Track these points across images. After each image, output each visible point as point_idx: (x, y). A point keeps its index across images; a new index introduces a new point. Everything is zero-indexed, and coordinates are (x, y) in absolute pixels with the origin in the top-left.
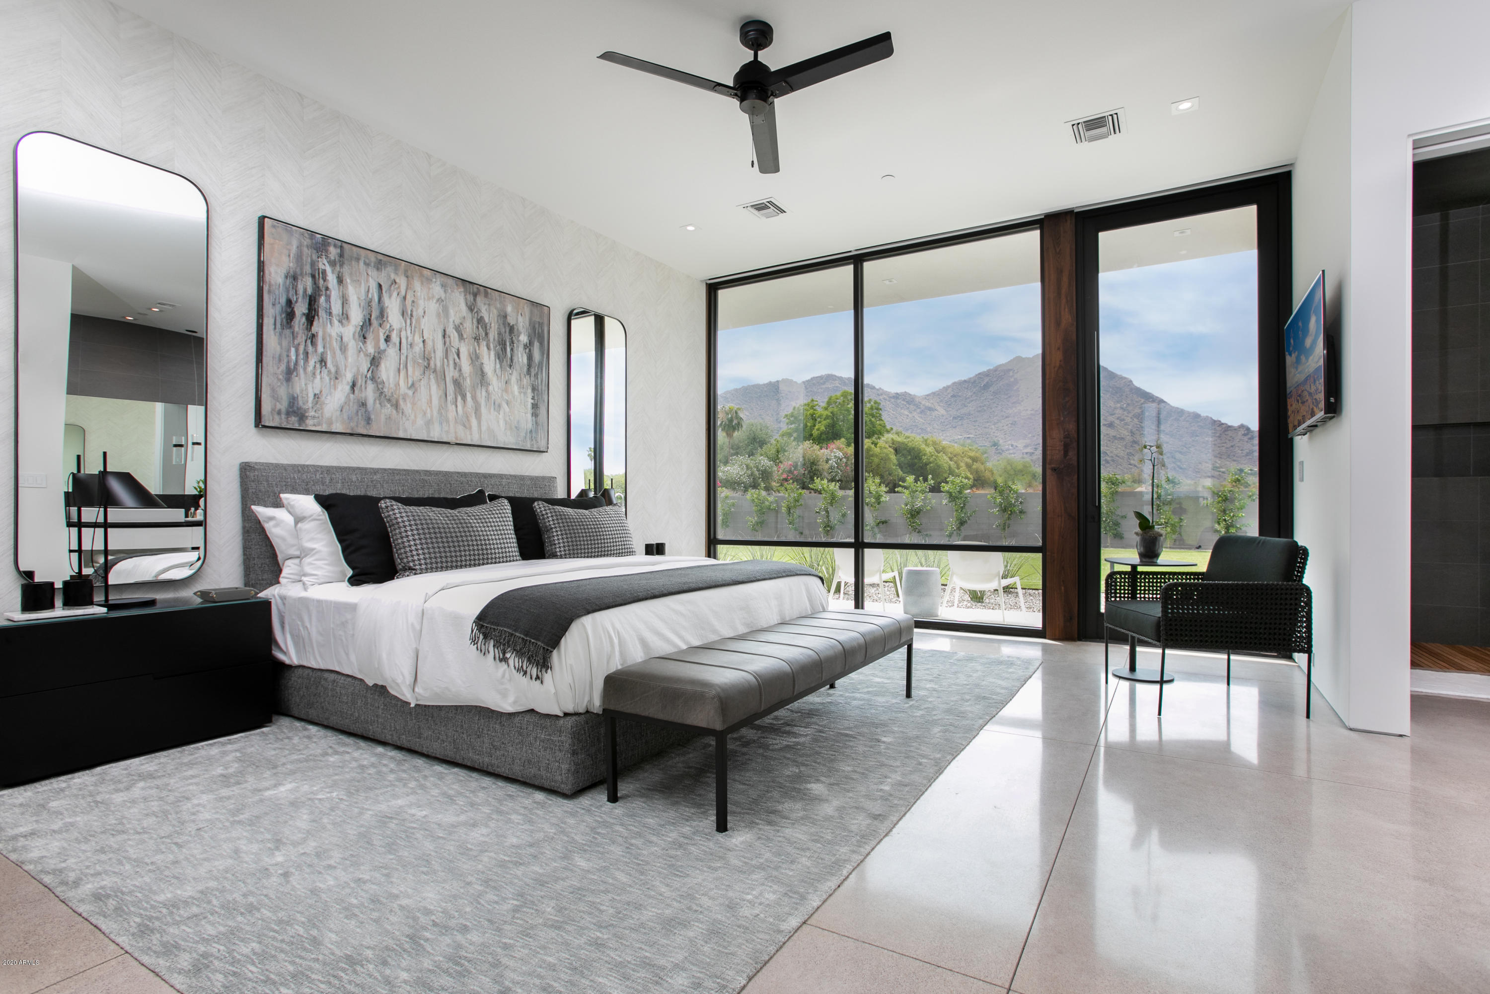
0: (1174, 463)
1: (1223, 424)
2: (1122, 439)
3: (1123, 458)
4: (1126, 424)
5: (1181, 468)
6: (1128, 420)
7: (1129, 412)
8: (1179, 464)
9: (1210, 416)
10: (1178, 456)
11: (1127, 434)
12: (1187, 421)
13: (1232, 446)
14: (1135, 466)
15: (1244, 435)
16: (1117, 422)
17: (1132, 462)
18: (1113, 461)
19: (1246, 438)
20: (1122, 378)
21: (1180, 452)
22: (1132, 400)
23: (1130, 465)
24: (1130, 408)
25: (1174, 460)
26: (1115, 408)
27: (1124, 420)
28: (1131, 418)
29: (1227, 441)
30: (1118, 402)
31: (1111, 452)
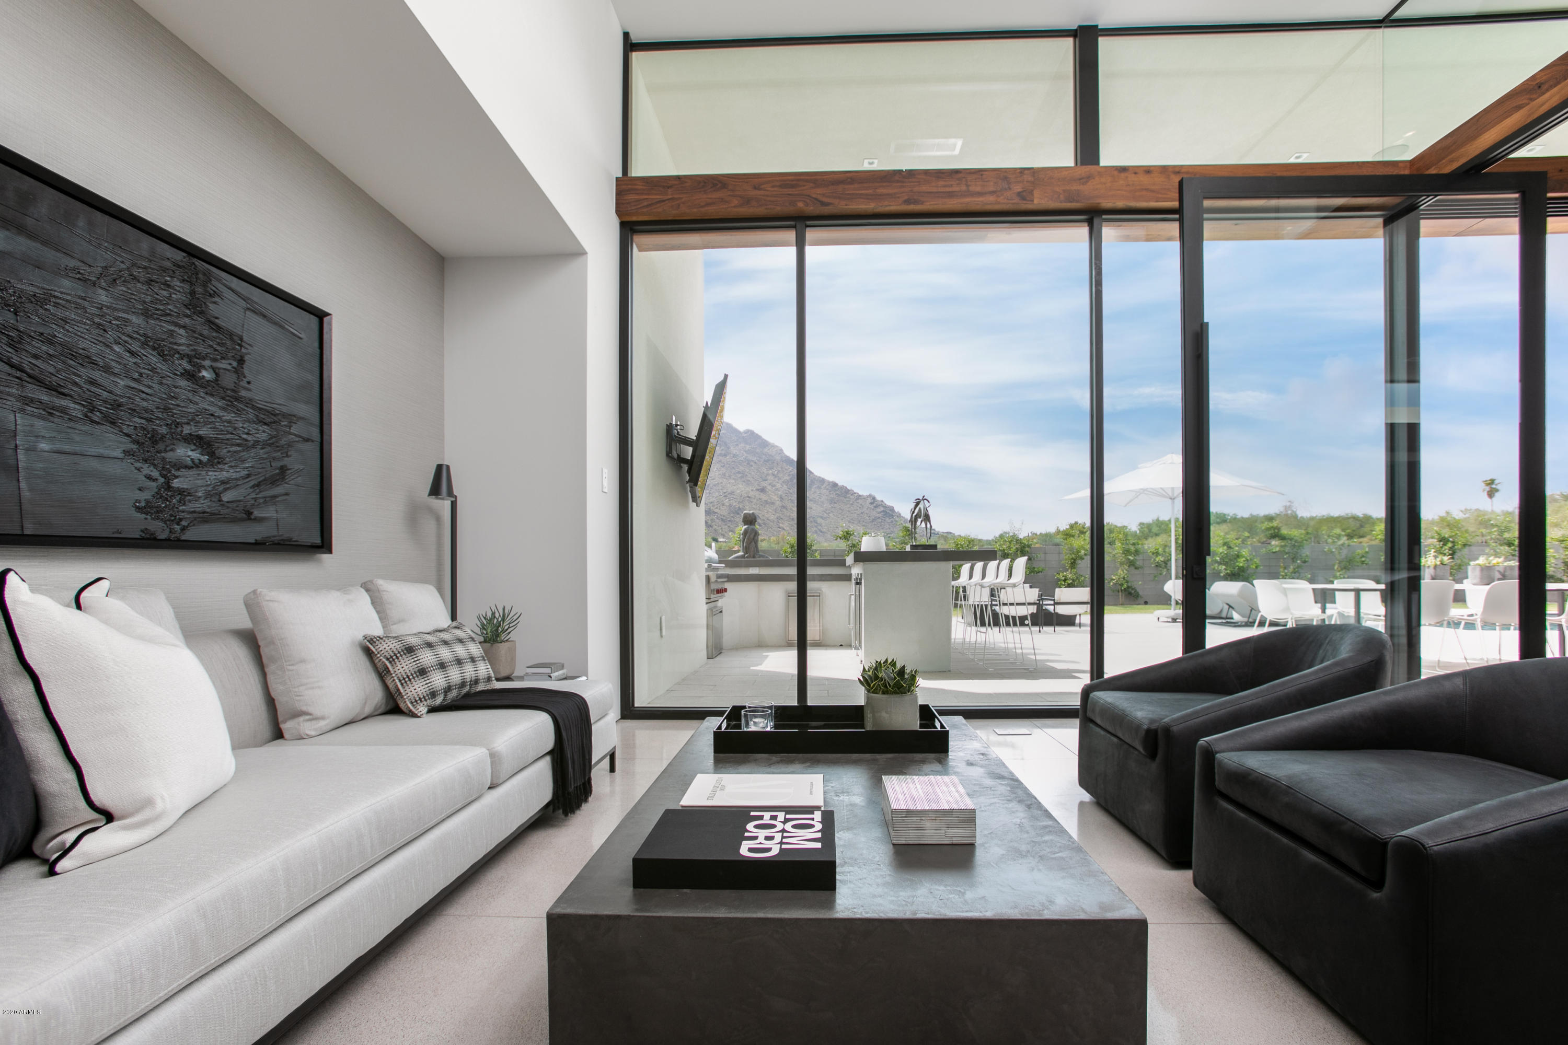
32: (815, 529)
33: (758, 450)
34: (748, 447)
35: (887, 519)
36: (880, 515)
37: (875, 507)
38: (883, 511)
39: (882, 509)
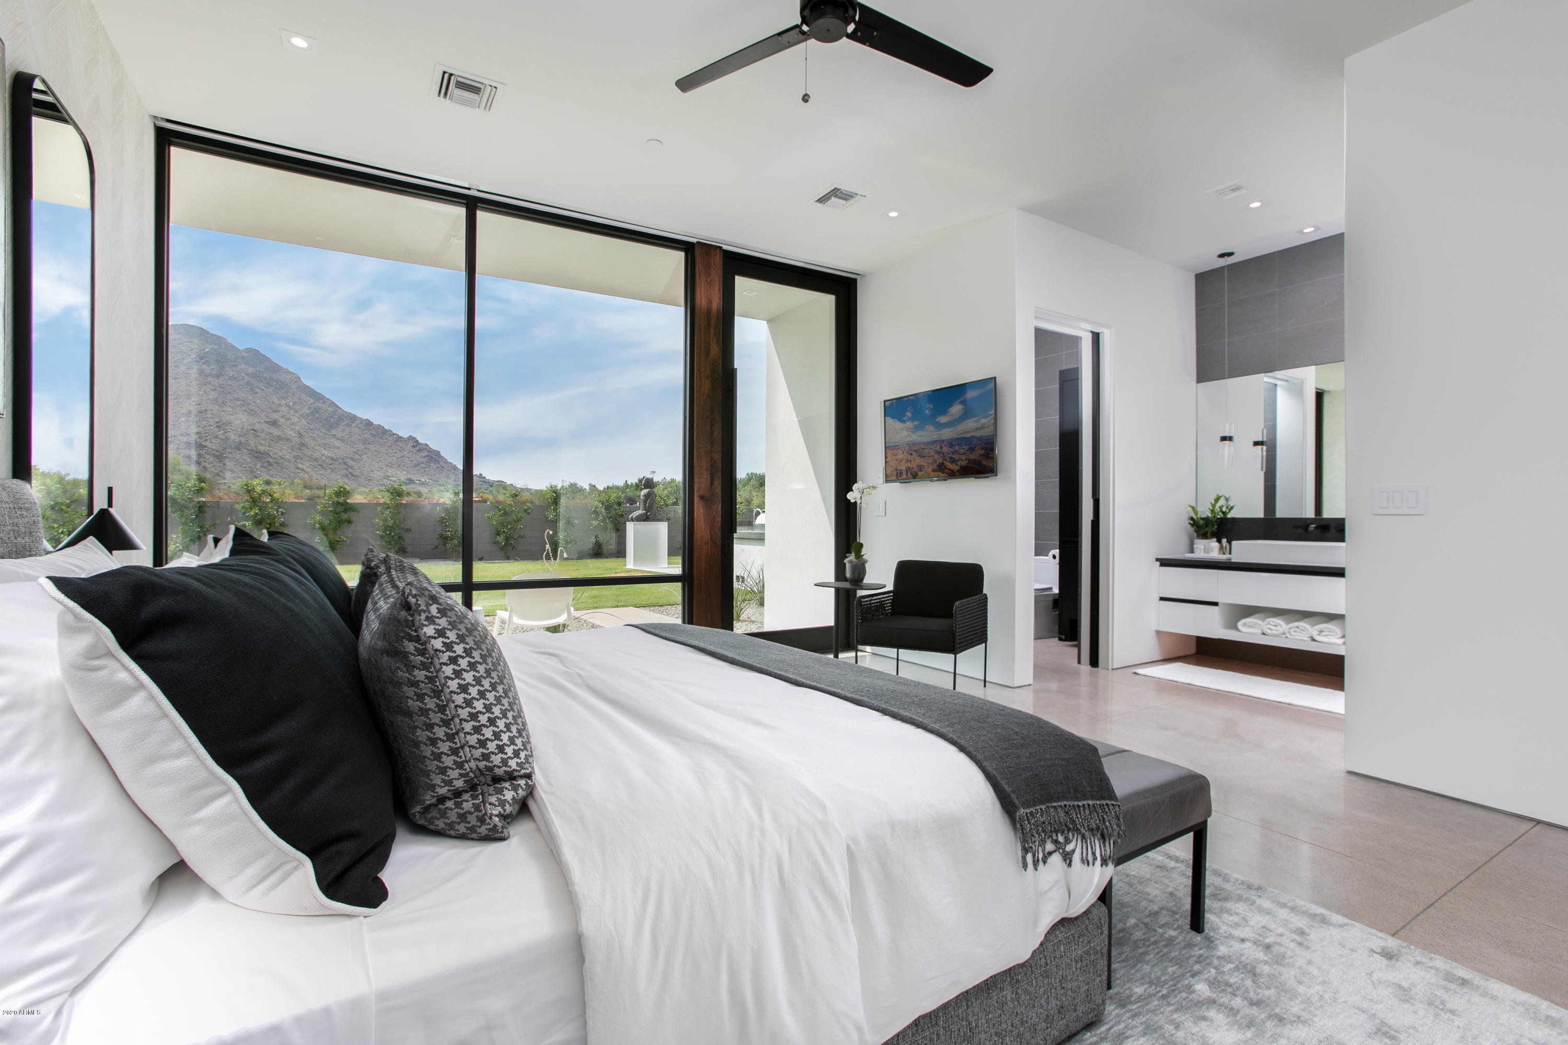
0: (345, 469)
1: (394, 434)
2: (288, 440)
3: (289, 461)
4: (293, 424)
5: (353, 476)
6: (295, 419)
7: (296, 411)
8: (350, 470)
9: (382, 425)
10: (350, 462)
11: (294, 435)
12: (359, 428)
13: (402, 457)
14: (304, 470)
15: (414, 447)
16: (282, 420)
17: (300, 466)
18: (277, 463)
19: (415, 450)
20: (288, 372)
21: (352, 459)
22: (299, 398)
23: (298, 469)
24: (297, 407)
25: (346, 466)
26: (279, 405)
27: (289, 419)
28: (299, 418)
29: (398, 451)
30: (283, 398)
31: (275, 453)
32: (345, 471)
33: (265, 375)
34: (251, 370)
35: (432, 464)
36: (424, 460)
37: (418, 451)
38: (428, 456)
39: (426, 453)
